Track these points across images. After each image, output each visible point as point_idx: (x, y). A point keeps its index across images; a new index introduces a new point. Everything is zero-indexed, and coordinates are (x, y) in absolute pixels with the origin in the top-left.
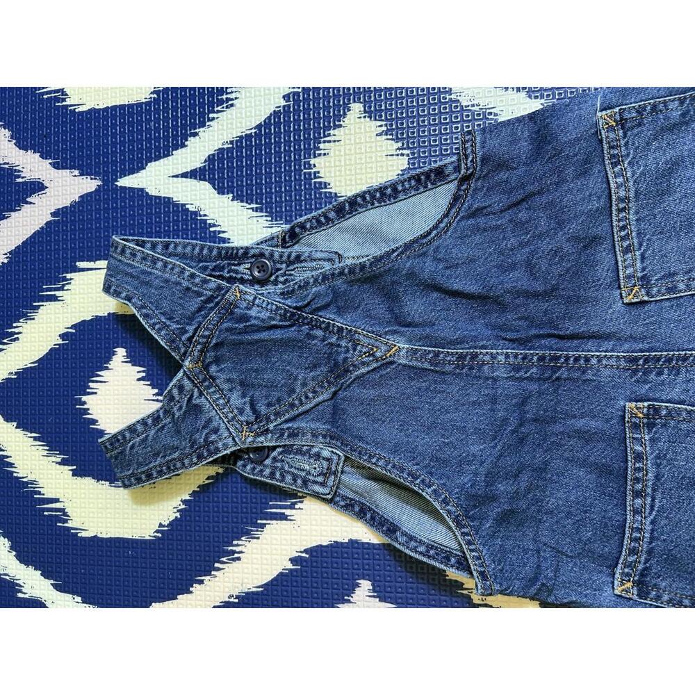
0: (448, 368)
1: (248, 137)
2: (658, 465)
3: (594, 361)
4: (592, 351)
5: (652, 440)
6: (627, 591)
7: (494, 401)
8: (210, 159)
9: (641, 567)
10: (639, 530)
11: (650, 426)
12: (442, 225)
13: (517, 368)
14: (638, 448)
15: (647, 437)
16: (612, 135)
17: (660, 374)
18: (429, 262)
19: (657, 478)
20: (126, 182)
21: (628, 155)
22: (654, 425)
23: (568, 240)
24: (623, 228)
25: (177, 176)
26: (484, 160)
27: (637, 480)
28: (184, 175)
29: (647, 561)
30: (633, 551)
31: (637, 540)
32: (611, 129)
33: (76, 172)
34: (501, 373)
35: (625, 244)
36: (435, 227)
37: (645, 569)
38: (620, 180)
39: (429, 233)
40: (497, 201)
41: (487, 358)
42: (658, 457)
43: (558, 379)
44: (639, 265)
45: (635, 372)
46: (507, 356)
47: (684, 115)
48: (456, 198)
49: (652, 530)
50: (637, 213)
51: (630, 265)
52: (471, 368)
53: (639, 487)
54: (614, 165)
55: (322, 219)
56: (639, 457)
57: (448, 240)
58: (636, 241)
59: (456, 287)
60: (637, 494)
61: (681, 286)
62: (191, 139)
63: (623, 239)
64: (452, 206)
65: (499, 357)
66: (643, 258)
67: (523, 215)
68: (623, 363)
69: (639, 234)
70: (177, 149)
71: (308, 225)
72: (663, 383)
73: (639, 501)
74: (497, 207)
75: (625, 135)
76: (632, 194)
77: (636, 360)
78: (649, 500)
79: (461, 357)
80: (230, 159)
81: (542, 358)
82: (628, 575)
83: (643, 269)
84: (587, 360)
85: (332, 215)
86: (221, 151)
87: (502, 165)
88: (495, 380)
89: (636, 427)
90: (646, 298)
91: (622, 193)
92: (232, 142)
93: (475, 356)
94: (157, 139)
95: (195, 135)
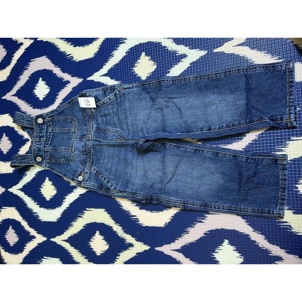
1: (118, 64)
8: (109, 71)
20: (89, 79)
25: (101, 76)
28: (103, 75)
33: (77, 77)
62: (104, 66)
70: (101, 69)
80: (114, 70)
86: (111, 68)
92: (114, 66)
94: (96, 67)
95: (105, 65)
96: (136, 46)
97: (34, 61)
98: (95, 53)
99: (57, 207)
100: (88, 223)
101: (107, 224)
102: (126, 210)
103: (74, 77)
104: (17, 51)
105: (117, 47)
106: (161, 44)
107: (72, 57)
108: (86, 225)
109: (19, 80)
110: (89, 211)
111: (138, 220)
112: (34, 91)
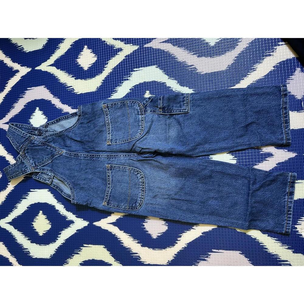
0: (72, 157)
2: (112, 178)
3: (101, 156)
4: (101, 154)
5: (112, 173)
6: (105, 204)
7: (80, 164)
9: (108, 199)
10: (108, 191)
11: (111, 170)
12: (75, 125)
13: (85, 157)
14: (108, 174)
15: (110, 172)
16: (105, 110)
17: (112, 159)
18: (71, 133)
19: (112, 180)
21: (109, 114)
22: (112, 169)
23: (95, 131)
24: (108, 129)
26: (83, 112)
27: (108, 181)
29: (109, 198)
30: (107, 196)
31: (107, 193)
32: (105, 108)
34: (82, 158)
35: (109, 132)
36: (73, 126)
37: (109, 199)
38: (107, 119)
39: (72, 127)
40: (86, 121)
41: (80, 155)
42: (112, 176)
43: (93, 160)
44: (111, 137)
45: (108, 158)
46: (84, 155)
47: (121, 106)
48: (78, 120)
49: (111, 191)
50: (112, 126)
51: (109, 137)
52: (77, 157)
53: (109, 182)
54: (106, 116)
55: (53, 122)
56: (109, 176)
57: (76, 129)
58: (111, 132)
59: (76, 139)
60: (109, 184)
61: (118, 142)
63: (108, 131)
64: (77, 121)
65: (82, 154)
66: (112, 136)
67: (89, 125)
68: (106, 157)
69: (112, 130)
71: (50, 124)
72: (113, 161)
73: (109, 185)
74: (86, 122)
75: (108, 110)
76: (110, 122)
77: (109, 156)
78: (111, 185)
79: (75, 154)
81: (90, 155)
82: (106, 201)
83: (112, 138)
84: (100, 156)
85: (55, 122)
87: (86, 114)
88: (81, 160)
89: (108, 170)
90: (111, 144)
91: (107, 122)
93: (78, 154)
96: (140, 84)
97: (30, 89)
98: (97, 87)
99: (52, 243)
100: (86, 260)
101: (106, 262)
102: (127, 247)
103: (74, 109)
104: (12, 78)
105: (121, 83)
106: (165, 84)
107: (73, 89)
108: (83, 262)
109: (13, 108)
110: (87, 247)
111: (140, 257)
112: (30, 120)
